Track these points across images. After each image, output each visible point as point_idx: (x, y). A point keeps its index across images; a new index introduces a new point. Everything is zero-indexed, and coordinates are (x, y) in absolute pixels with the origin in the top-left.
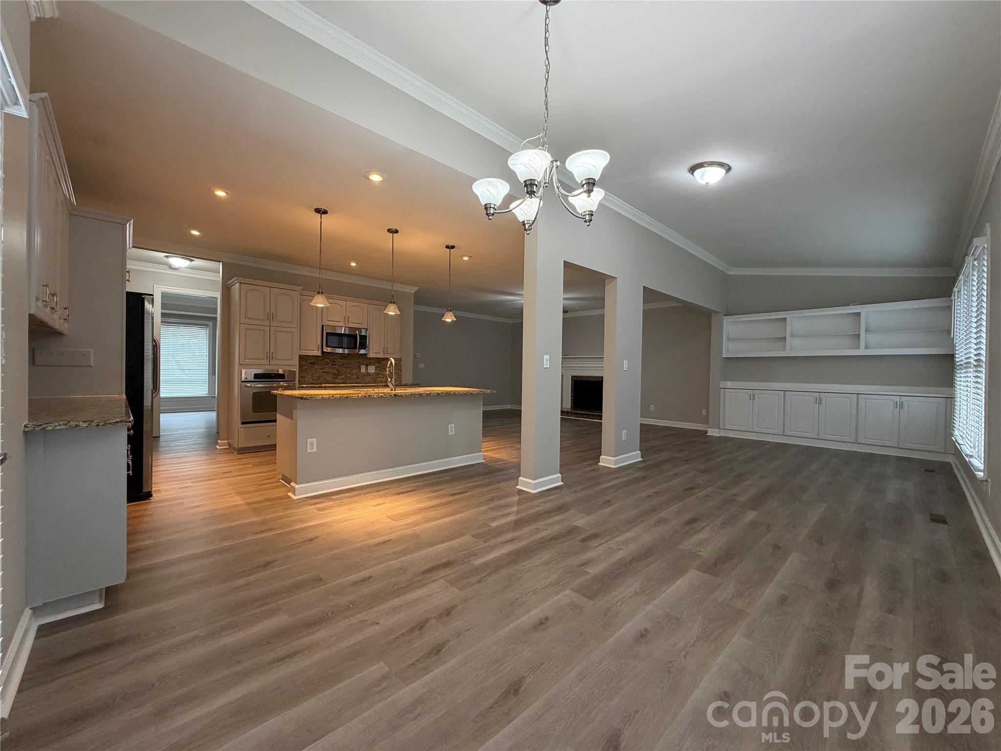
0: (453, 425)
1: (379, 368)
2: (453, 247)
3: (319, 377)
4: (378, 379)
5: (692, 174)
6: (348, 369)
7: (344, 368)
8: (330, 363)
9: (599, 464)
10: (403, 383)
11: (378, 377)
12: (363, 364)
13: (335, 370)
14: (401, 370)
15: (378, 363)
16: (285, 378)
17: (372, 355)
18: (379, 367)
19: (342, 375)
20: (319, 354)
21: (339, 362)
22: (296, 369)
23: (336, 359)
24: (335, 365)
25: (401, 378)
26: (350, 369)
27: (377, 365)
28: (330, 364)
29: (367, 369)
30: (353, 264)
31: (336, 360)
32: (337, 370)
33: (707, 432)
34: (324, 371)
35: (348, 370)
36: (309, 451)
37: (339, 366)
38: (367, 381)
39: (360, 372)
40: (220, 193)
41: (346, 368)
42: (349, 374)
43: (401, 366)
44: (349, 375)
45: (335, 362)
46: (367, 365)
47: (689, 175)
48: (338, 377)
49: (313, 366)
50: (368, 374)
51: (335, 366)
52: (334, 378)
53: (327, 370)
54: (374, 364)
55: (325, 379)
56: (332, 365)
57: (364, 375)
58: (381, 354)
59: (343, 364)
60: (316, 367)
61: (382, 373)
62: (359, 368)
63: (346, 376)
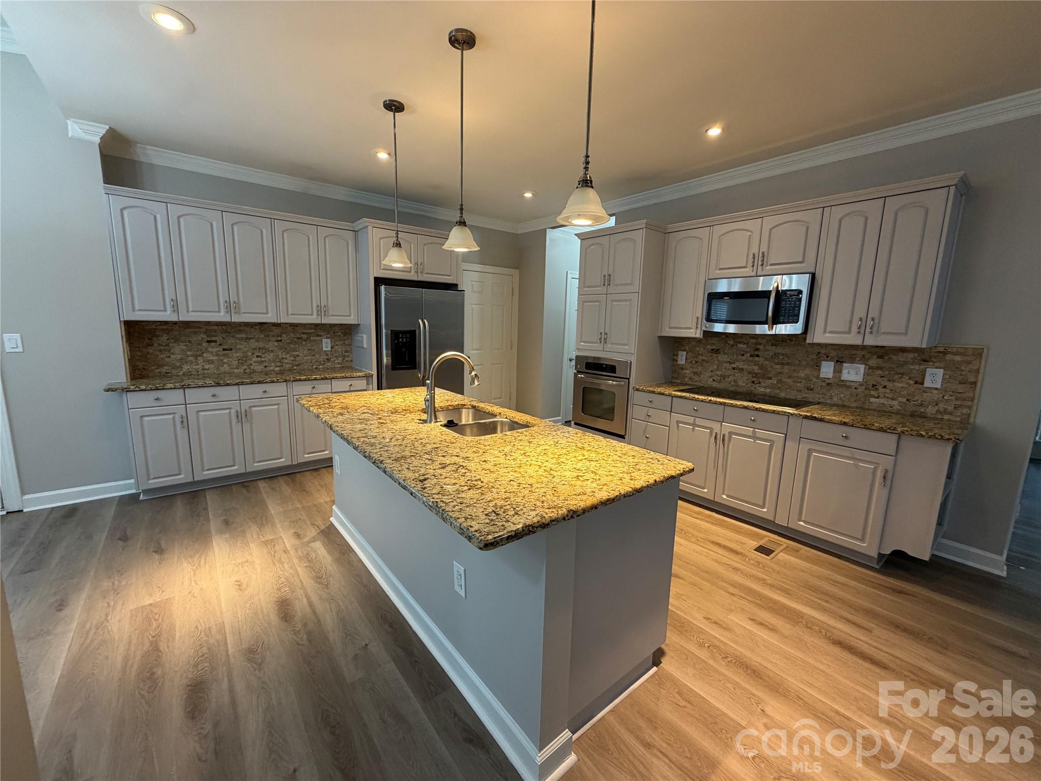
1: (879, 373)
4: (872, 400)
6: (786, 367)
7: (778, 364)
8: (747, 352)
11: (873, 393)
12: (827, 358)
13: (756, 368)
14: (975, 383)
15: (880, 357)
18: (878, 368)
19: (770, 378)
20: (698, 334)
21: (767, 350)
23: (761, 344)
24: (758, 356)
25: (970, 407)
26: (792, 368)
27: (874, 362)
28: (749, 355)
29: (838, 371)
30: (714, 132)
31: (761, 347)
32: (761, 367)
34: (734, 366)
35: (786, 369)
37: (766, 359)
38: (835, 399)
39: (818, 377)
41: (782, 364)
42: (789, 377)
44: (788, 381)
45: (757, 349)
46: (839, 362)
48: (761, 380)
49: (715, 355)
50: (840, 384)
51: (757, 359)
52: (753, 382)
54: (864, 361)
55: (735, 381)
56: (751, 356)
57: (828, 384)
61: (890, 385)
62: (818, 367)
63: (780, 381)
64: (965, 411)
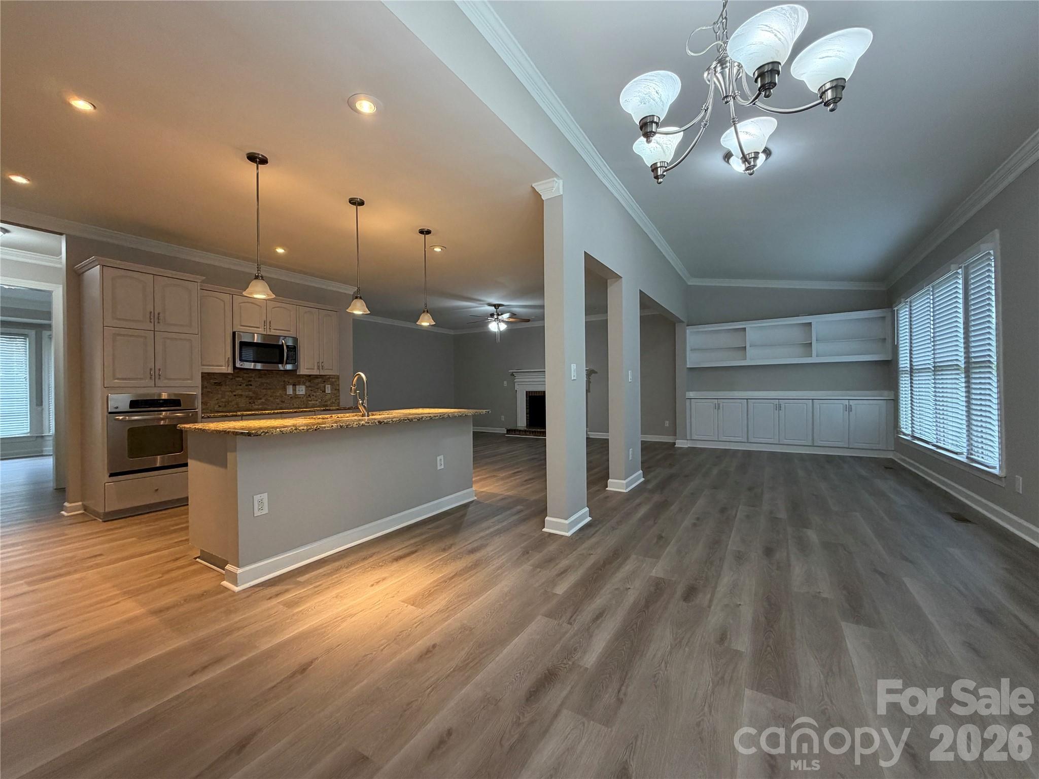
0: (442, 457)
1: (310, 388)
2: (428, 232)
3: (228, 402)
4: (310, 402)
5: (728, 162)
6: (269, 391)
7: (264, 389)
8: (243, 383)
9: (607, 489)
10: (342, 405)
11: (309, 399)
12: (289, 383)
13: (251, 393)
14: (339, 390)
15: (310, 381)
16: (180, 406)
17: (303, 371)
18: (310, 386)
19: (261, 399)
20: (230, 370)
21: (256, 381)
22: (198, 392)
23: (251, 377)
24: (251, 385)
25: (339, 399)
26: (272, 391)
27: (308, 384)
28: (244, 385)
29: (294, 390)
30: (280, 251)
31: (252, 379)
32: (254, 393)
33: (674, 444)
34: (234, 393)
35: (269, 392)
36: (257, 513)
37: (256, 387)
38: (295, 405)
39: (286, 394)
40: (82, 105)
41: (266, 389)
42: (271, 396)
43: (339, 385)
44: (271, 399)
45: (250, 381)
46: (294, 385)
47: (724, 164)
48: (255, 401)
49: (218, 387)
50: (296, 396)
51: (250, 387)
52: (250, 403)
53: (239, 392)
54: (304, 384)
55: (237, 404)
56: (246, 385)
57: (291, 397)
58: (315, 370)
59: (262, 384)
60: (223, 388)
61: (315, 394)
62: (285, 389)
63: (266, 400)
64: (338, 401)
